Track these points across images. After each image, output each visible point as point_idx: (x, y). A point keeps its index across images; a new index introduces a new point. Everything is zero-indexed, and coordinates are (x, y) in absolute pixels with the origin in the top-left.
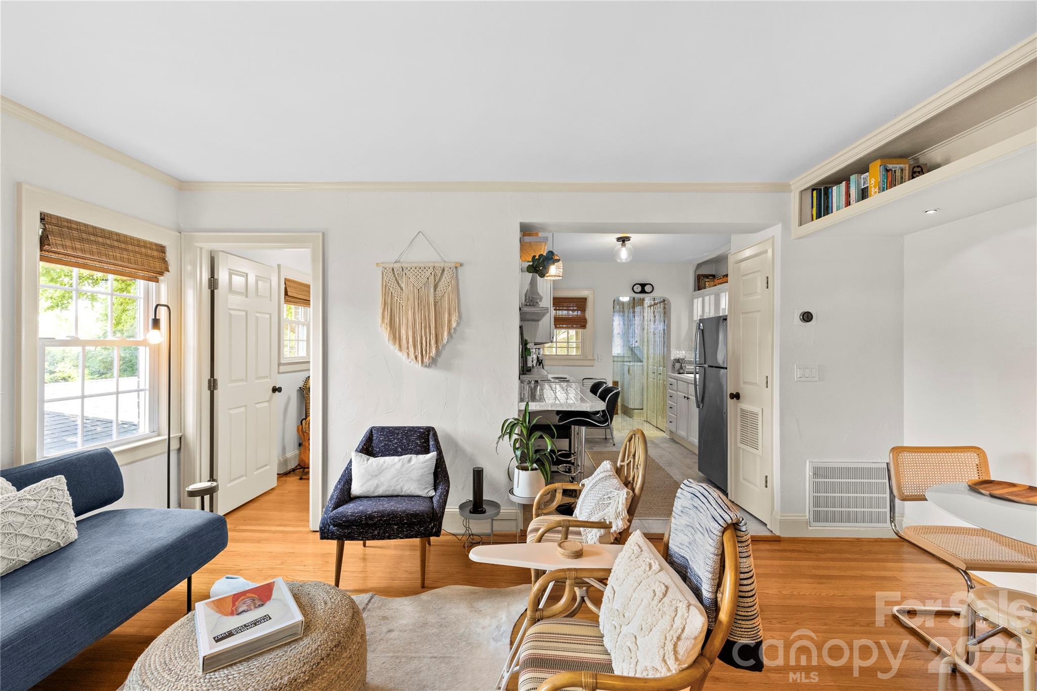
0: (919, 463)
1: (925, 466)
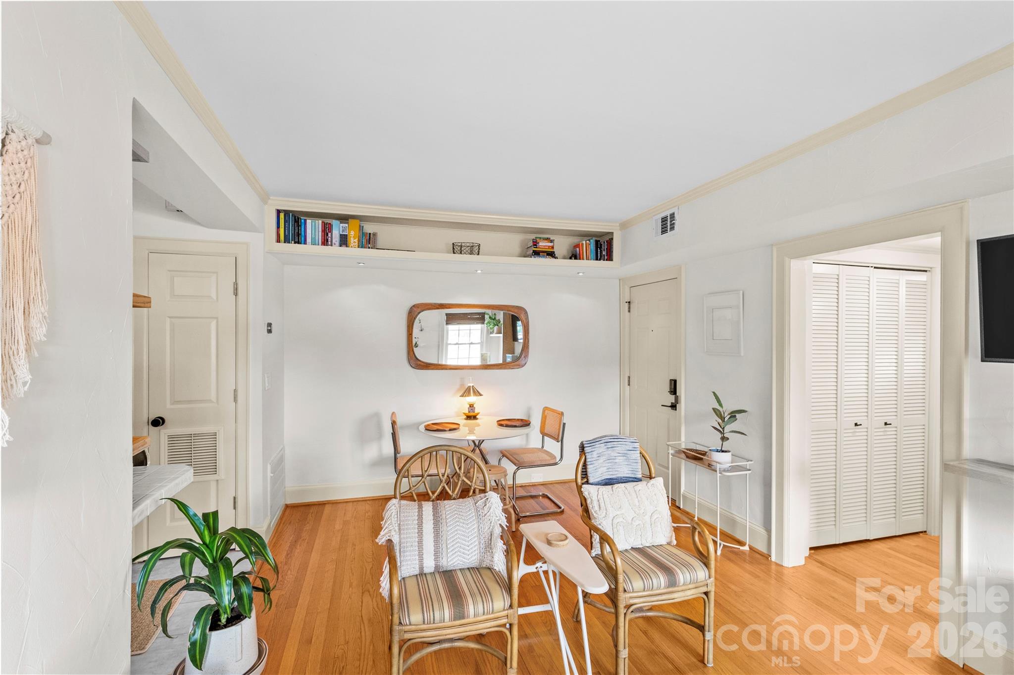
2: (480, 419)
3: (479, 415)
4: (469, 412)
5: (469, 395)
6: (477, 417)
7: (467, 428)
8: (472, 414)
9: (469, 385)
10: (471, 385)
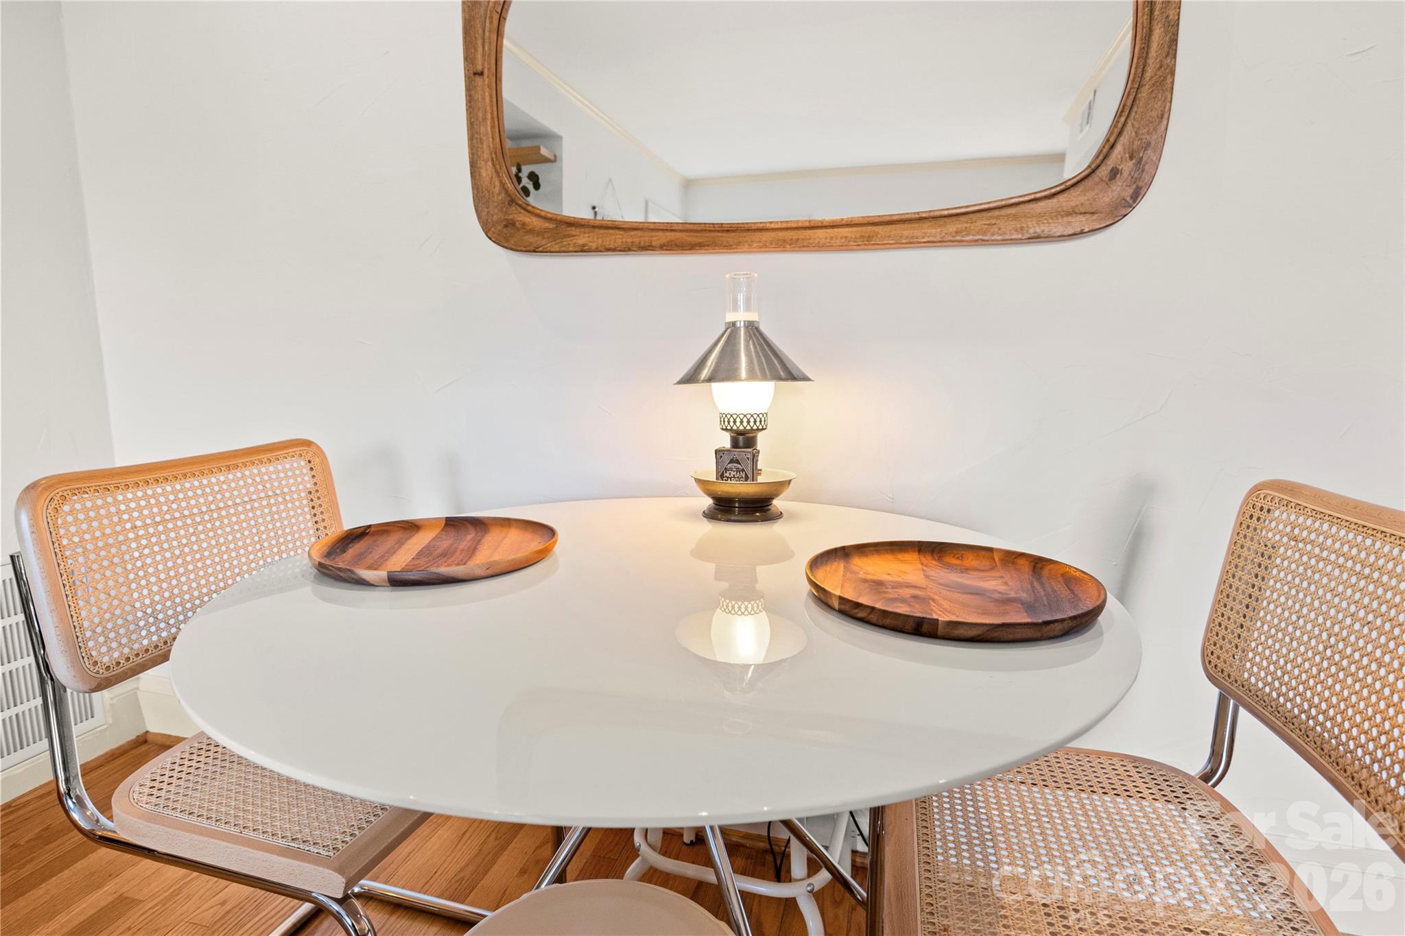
0: (145, 526)
1: (166, 531)
2: (794, 516)
3: (787, 492)
4: (721, 476)
5: (725, 372)
6: (778, 504)
7: (711, 567)
8: (736, 488)
9: (730, 317)
10: (741, 317)
